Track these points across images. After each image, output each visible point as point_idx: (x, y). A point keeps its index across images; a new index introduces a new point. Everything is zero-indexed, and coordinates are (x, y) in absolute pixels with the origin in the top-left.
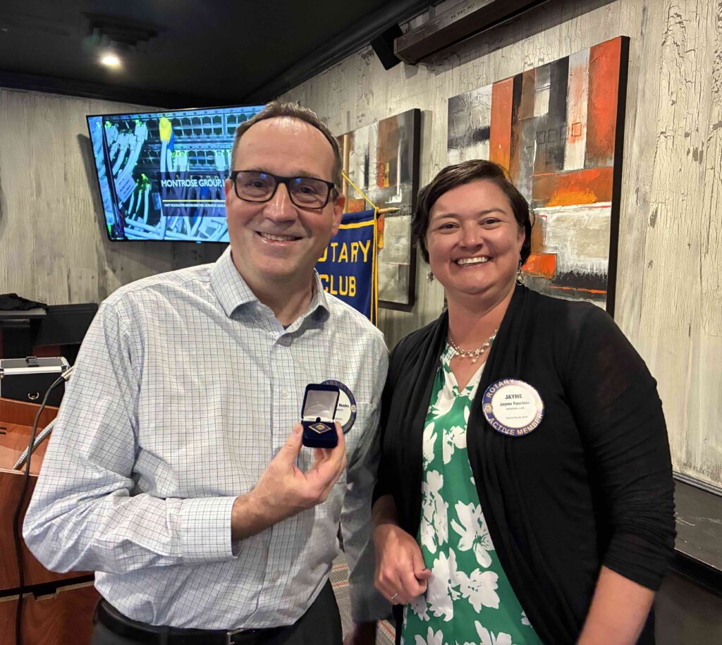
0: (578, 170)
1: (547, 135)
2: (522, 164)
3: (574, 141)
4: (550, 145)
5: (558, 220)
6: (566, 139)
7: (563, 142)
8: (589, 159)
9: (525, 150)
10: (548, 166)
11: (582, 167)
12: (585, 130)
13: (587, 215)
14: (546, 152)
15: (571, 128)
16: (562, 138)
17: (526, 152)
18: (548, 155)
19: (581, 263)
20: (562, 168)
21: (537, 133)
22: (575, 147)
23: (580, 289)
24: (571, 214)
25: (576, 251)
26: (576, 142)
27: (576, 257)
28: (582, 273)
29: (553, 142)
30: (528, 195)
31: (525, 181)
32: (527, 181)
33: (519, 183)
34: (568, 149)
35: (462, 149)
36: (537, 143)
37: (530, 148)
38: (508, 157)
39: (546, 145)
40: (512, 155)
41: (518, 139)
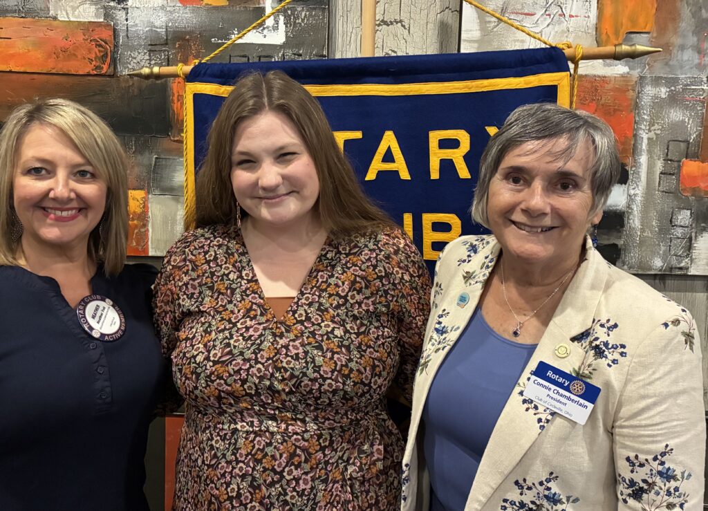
2: (686, 12)
30: (700, 64)
31: (692, 40)
32: (698, 40)
33: (677, 41)
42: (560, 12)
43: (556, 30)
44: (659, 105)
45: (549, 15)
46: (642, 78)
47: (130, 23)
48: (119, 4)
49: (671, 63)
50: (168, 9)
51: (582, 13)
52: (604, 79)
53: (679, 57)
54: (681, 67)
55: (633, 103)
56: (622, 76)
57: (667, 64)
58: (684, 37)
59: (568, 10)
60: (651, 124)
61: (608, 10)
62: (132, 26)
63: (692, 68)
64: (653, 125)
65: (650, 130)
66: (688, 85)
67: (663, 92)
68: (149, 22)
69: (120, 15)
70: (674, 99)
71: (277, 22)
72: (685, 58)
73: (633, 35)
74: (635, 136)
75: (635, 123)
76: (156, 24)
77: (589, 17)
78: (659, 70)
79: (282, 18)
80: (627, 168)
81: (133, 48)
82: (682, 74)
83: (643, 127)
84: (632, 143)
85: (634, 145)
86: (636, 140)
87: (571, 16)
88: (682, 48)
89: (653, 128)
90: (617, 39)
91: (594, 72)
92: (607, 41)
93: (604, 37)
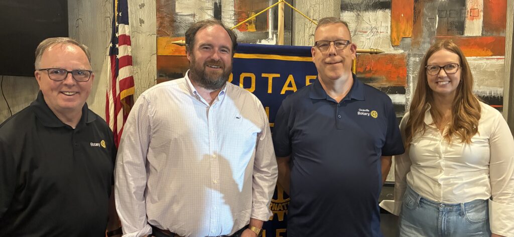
0: (476, 37)
1: (448, 13)
2: (425, 29)
3: (473, 19)
4: (451, 20)
6: (465, 17)
7: (462, 19)
8: (485, 31)
9: (427, 20)
10: (450, 31)
11: (480, 35)
12: (482, 14)
13: (485, 63)
14: (447, 23)
15: (469, 11)
16: (462, 16)
18: (449, 25)
19: (481, 90)
20: (463, 34)
21: (439, 11)
22: (473, 23)
24: (471, 62)
25: (477, 84)
26: (475, 20)
27: (476, 87)
28: (483, 96)
31: (428, 40)
32: (430, 40)
33: (422, 40)
34: (468, 23)
35: (359, 13)
36: (439, 16)
37: (432, 19)
38: (411, 22)
39: (448, 19)
40: (415, 22)
41: (419, 12)
42: (377, 31)
43: (375, 37)
44: (416, 64)
45: (373, 32)
46: (409, 54)
49: (420, 48)
51: (385, 31)
52: (394, 55)
53: (423, 46)
54: (424, 50)
55: (406, 63)
56: (401, 54)
57: (418, 49)
58: (425, 38)
59: (380, 30)
60: (413, 72)
61: (395, 30)
65: (413, 74)
67: (418, 59)
71: (273, 37)
72: (425, 46)
73: (404, 39)
74: (407, 76)
75: (407, 71)
77: (387, 32)
78: (416, 51)
79: (275, 35)
80: (405, 88)
83: (410, 73)
85: (407, 80)
86: (408, 78)
87: (381, 32)
88: (424, 43)
90: (398, 40)
91: (390, 53)
92: (395, 41)
93: (393, 40)
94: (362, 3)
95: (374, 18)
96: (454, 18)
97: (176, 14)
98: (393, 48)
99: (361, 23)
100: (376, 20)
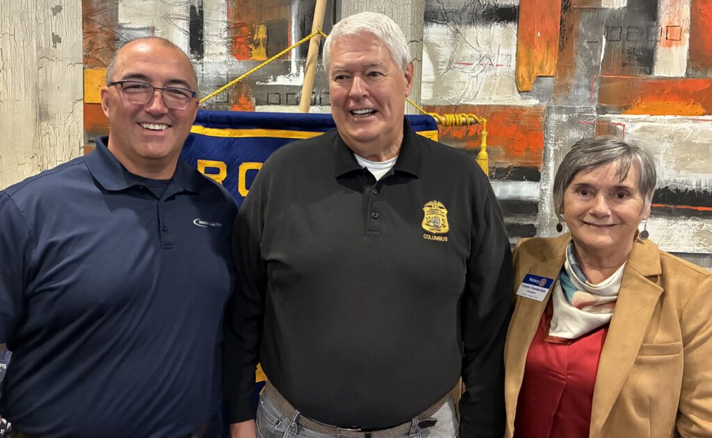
0: (676, 78)
1: (625, 32)
2: (580, 61)
3: (670, 46)
4: (628, 45)
5: (643, 129)
6: (656, 41)
7: (651, 44)
8: (693, 68)
9: (585, 44)
10: (627, 68)
11: (683, 74)
12: (687, 36)
13: (691, 128)
14: (623, 52)
15: (664, 30)
16: (650, 39)
17: (587, 47)
18: (627, 56)
19: (682, 178)
20: (651, 72)
21: (607, 27)
22: (671, 52)
23: (679, 207)
24: (665, 125)
25: (674, 165)
26: (674, 48)
27: (674, 172)
28: (684, 189)
29: (636, 41)
30: (591, 98)
31: (585, 81)
32: (589, 82)
33: (574, 82)
34: (661, 53)
35: (458, 27)
36: (607, 39)
37: (595, 43)
38: (555, 48)
39: (623, 44)
40: (561, 48)
41: (571, 29)
42: (490, 63)
43: (487, 74)
44: (561, 127)
45: (482, 65)
46: (548, 108)
47: (205, 72)
48: (198, 60)
49: (569, 97)
50: (229, 63)
51: (505, 63)
52: (522, 109)
53: (576, 93)
54: (577, 100)
55: (543, 125)
56: (535, 106)
58: (579, 79)
59: (495, 61)
60: (556, 140)
61: (524, 61)
62: (206, 74)
63: (585, 101)
64: (558, 141)
65: (555, 144)
66: (582, 113)
67: (564, 118)
68: (216, 71)
69: (198, 68)
70: (572, 123)
71: (299, 71)
72: (580, 94)
73: (541, 78)
74: (545, 148)
75: (545, 139)
76: (221, 73)
77: (510, 66)
78: (561, 103)
79: (302, 68)
80: (539, 170)
81: (206, 89)
82: (577, 105)
83: (550, 142)
84: (543, 152)
85: (544, 155)
86: (545, 151)
87: (497, 65)
88: (578, 87)
89: (557, 143)
90: (530, 80)
91: (514, 104)
92: (523, 83)
93: (521, 80)
94: (464, 10)
95: (485, 38)
96: (636, 43)
97: (120, 27)
98: (519, 95)
99: (461, 47)
100: (489, 43)
